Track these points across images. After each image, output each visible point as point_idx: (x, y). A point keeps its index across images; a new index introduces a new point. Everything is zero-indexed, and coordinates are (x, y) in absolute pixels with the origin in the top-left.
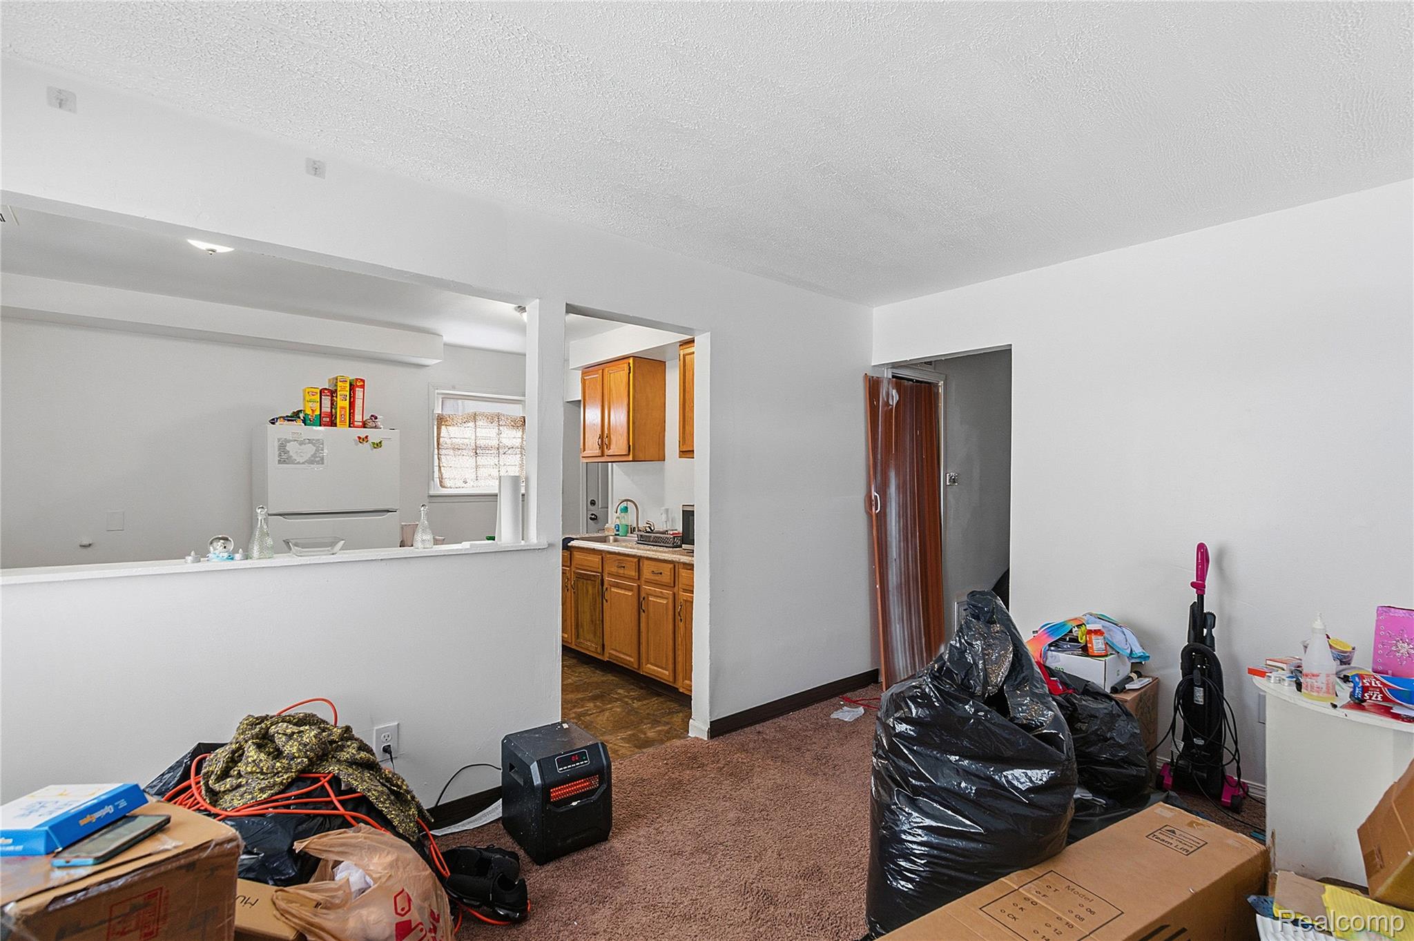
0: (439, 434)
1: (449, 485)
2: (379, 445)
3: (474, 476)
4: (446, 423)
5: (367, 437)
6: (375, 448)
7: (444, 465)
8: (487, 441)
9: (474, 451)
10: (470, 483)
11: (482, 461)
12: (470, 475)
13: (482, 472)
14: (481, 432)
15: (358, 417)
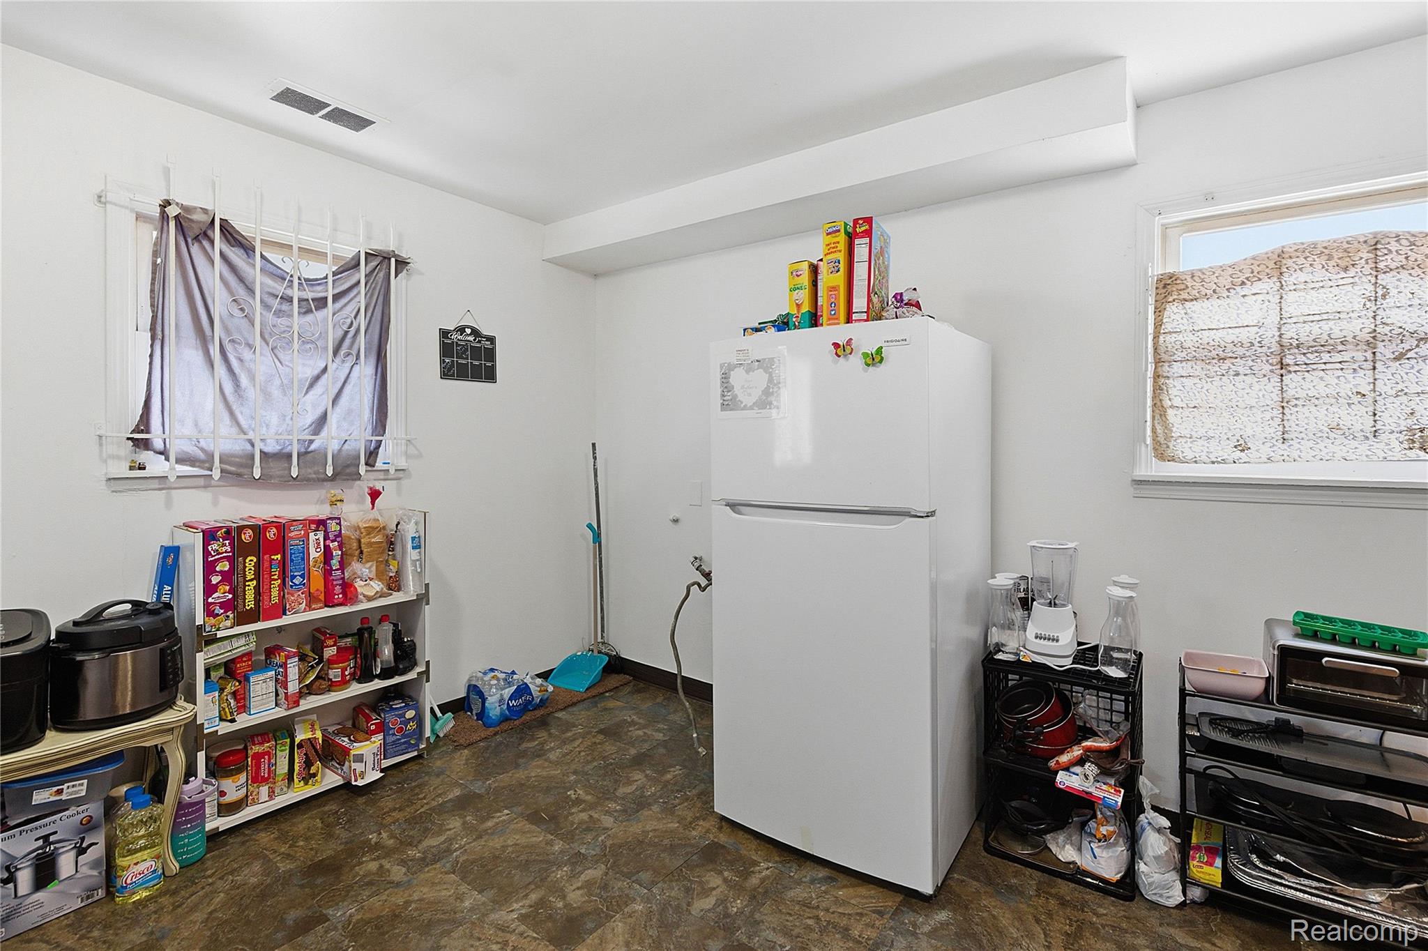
0: (1158, 325)
1: (1190, 455)
2: (877, 359)
3: (1273, 430)
4: (1184, 295)
5: (849, 342)
6: (868, 365)
7: (1177, 402)
8: (1326, 326)
9: (1275, 360)
10: (1259, 450)
11: (1306, 385)
12: (1259, 427)
13: (1300, 418)
14: (1297, 304)
15: (860, 303)
